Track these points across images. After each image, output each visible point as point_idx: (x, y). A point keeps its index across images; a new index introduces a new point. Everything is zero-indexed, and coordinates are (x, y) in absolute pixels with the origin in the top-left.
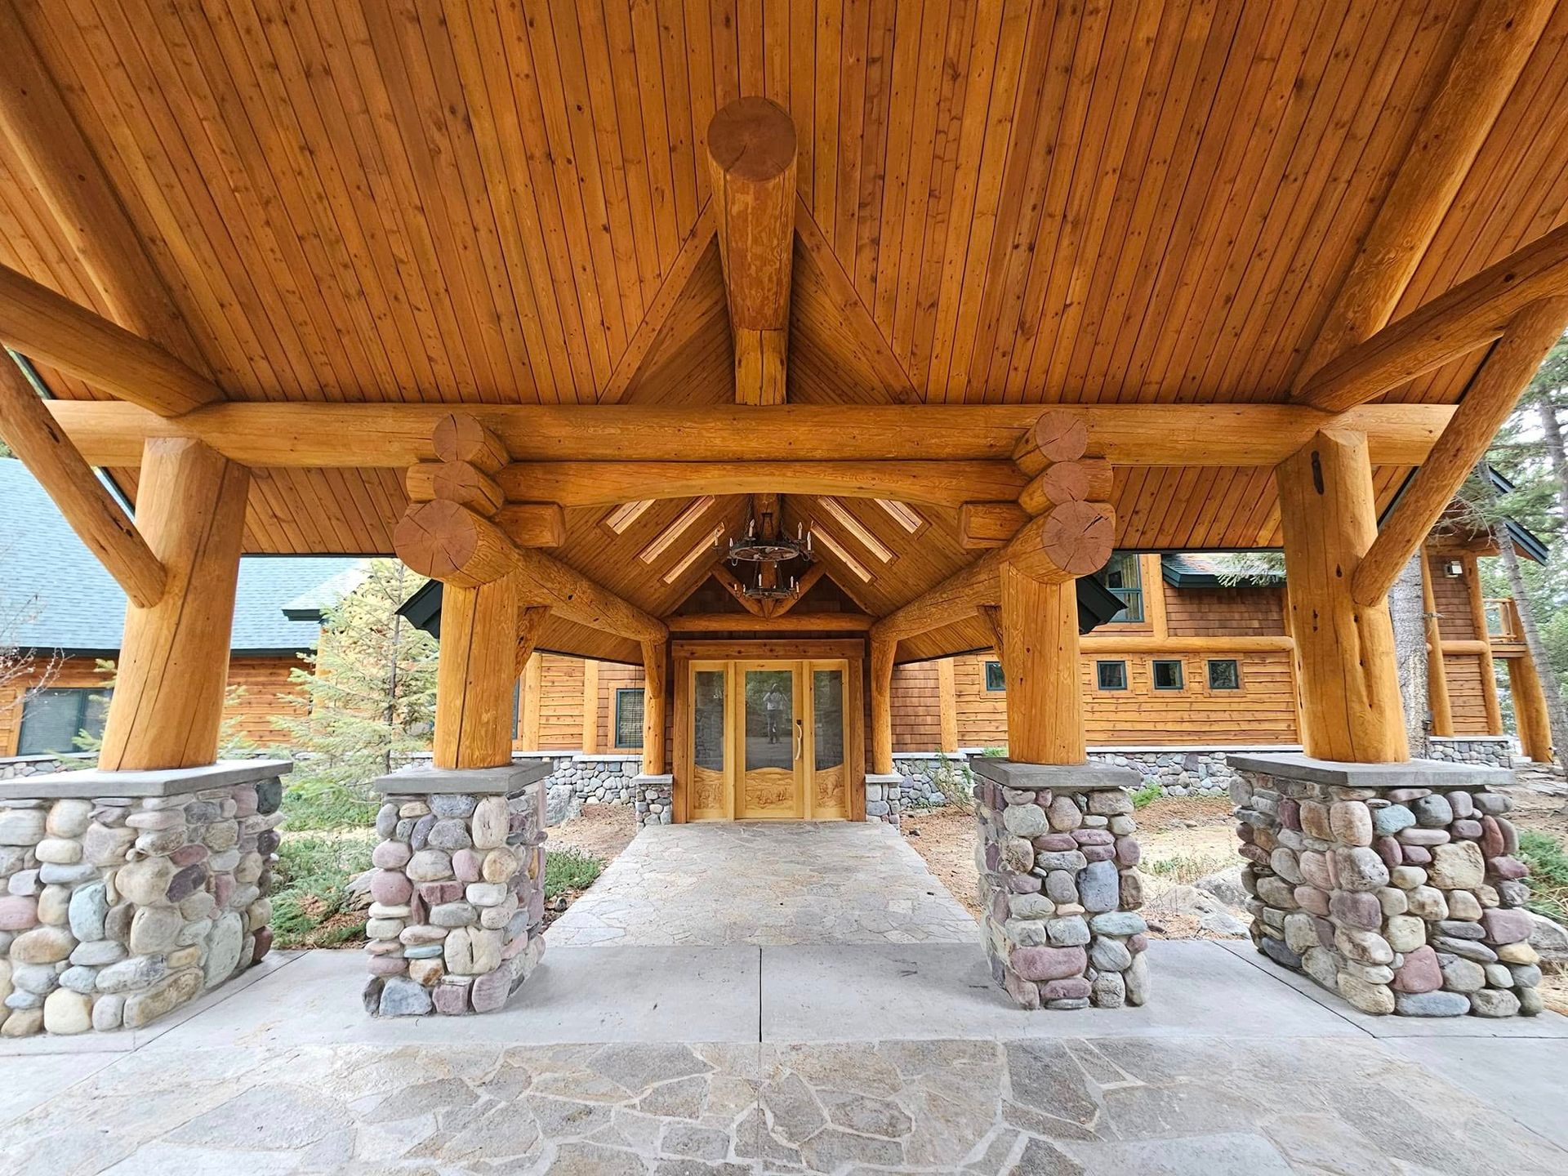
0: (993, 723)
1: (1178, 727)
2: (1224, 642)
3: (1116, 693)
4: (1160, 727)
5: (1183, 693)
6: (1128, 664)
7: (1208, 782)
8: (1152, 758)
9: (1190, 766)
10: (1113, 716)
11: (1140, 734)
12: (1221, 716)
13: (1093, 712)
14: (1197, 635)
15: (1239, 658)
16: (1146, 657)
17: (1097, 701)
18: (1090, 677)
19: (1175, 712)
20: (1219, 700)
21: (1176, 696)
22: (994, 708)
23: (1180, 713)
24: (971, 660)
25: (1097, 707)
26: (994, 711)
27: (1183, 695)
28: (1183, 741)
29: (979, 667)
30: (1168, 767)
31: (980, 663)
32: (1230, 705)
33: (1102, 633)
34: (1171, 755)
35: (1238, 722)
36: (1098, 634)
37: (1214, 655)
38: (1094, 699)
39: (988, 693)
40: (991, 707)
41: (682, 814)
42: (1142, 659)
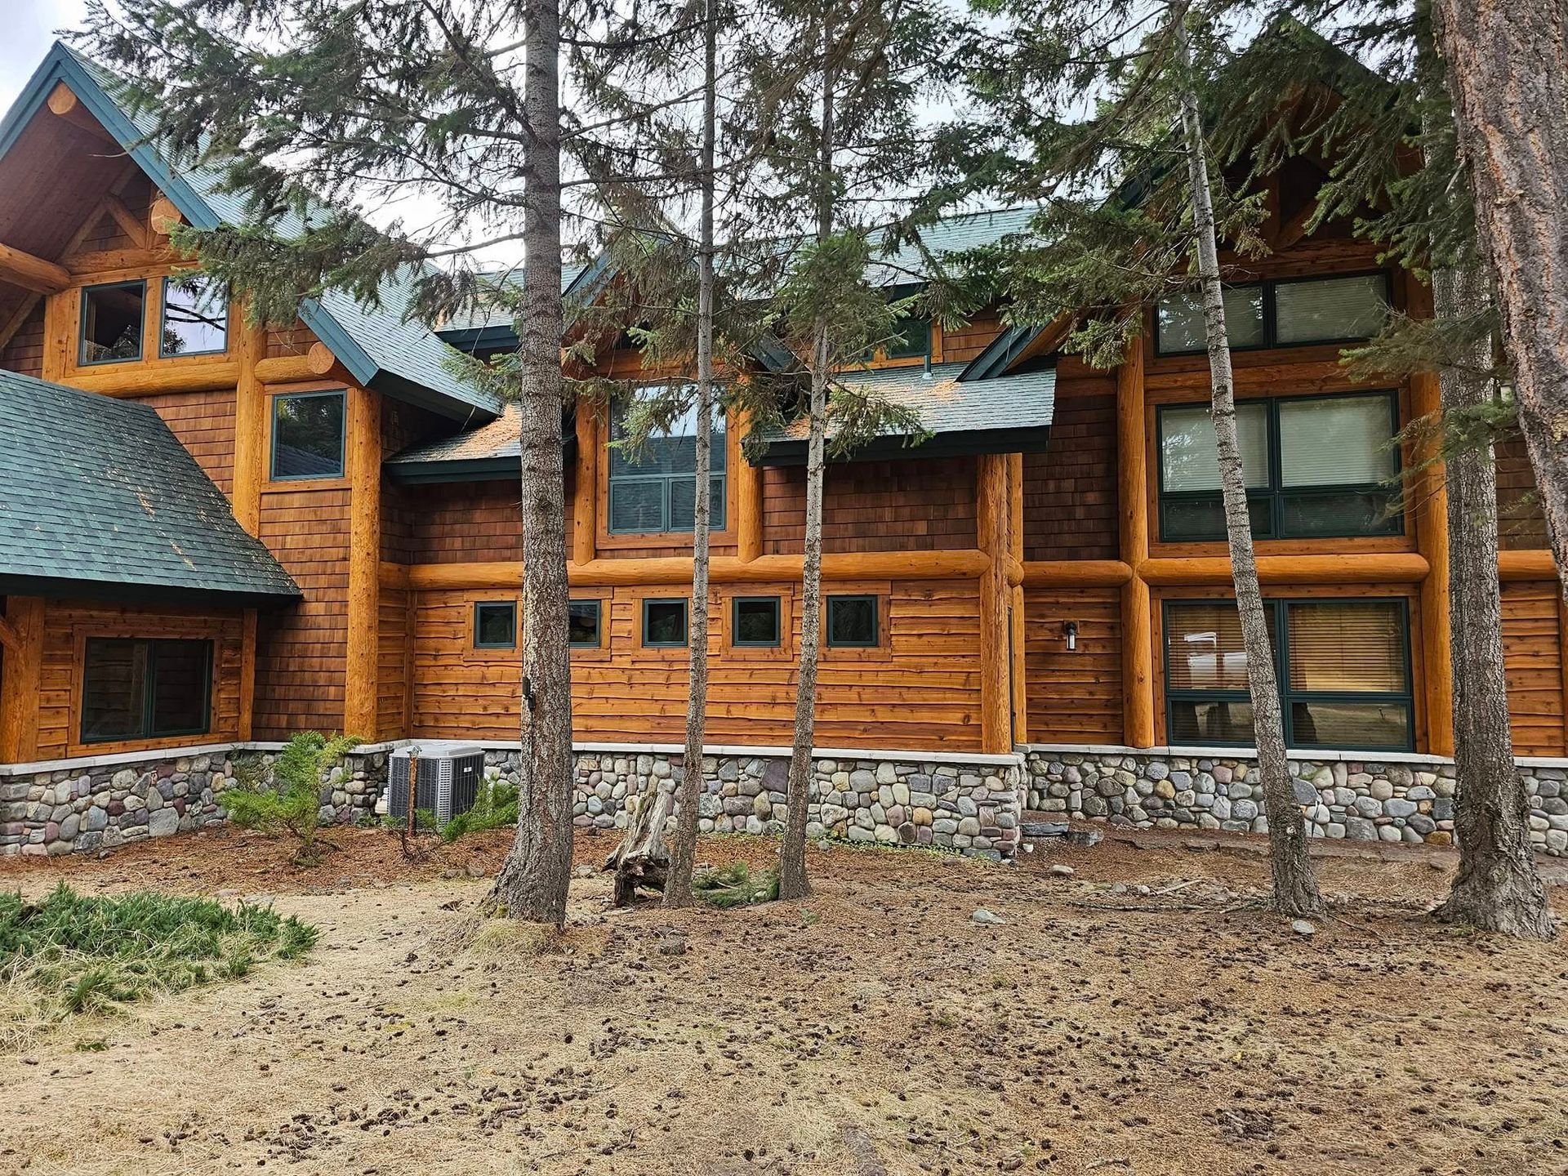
0: (481, 701)
1: (766, 714)
2: (850, 562)
3: (669, 652)
4: (737, 712)
5: (780, 653)
8: (711, 767)
9: (772, 783)
10: (661, 693)
12: (840, 696)
13: (631, 685)
15: (883, 590)
16: (722, 591)
17: (637, 666)
18: (629, 626)
19: (764, 687)
20: (841, 666)
21: (765, 658)
22: (484, 677)
23: (771, 688)
24: (455, 599)
25: (637, 678)
26: (483, 682)
27: (779, 657)
28: (773, 737)
29: (464, 610)
30: (737, 781)
31: (468, 605)
32: (861, 676)
33: (657, 552)
34: (742, 762)
35: (872, 708)
36: (650, 552)
37: (837, 585)
38: (633, 662)
39: (476, 651)
40: (479, 675)
42: (715, 595)
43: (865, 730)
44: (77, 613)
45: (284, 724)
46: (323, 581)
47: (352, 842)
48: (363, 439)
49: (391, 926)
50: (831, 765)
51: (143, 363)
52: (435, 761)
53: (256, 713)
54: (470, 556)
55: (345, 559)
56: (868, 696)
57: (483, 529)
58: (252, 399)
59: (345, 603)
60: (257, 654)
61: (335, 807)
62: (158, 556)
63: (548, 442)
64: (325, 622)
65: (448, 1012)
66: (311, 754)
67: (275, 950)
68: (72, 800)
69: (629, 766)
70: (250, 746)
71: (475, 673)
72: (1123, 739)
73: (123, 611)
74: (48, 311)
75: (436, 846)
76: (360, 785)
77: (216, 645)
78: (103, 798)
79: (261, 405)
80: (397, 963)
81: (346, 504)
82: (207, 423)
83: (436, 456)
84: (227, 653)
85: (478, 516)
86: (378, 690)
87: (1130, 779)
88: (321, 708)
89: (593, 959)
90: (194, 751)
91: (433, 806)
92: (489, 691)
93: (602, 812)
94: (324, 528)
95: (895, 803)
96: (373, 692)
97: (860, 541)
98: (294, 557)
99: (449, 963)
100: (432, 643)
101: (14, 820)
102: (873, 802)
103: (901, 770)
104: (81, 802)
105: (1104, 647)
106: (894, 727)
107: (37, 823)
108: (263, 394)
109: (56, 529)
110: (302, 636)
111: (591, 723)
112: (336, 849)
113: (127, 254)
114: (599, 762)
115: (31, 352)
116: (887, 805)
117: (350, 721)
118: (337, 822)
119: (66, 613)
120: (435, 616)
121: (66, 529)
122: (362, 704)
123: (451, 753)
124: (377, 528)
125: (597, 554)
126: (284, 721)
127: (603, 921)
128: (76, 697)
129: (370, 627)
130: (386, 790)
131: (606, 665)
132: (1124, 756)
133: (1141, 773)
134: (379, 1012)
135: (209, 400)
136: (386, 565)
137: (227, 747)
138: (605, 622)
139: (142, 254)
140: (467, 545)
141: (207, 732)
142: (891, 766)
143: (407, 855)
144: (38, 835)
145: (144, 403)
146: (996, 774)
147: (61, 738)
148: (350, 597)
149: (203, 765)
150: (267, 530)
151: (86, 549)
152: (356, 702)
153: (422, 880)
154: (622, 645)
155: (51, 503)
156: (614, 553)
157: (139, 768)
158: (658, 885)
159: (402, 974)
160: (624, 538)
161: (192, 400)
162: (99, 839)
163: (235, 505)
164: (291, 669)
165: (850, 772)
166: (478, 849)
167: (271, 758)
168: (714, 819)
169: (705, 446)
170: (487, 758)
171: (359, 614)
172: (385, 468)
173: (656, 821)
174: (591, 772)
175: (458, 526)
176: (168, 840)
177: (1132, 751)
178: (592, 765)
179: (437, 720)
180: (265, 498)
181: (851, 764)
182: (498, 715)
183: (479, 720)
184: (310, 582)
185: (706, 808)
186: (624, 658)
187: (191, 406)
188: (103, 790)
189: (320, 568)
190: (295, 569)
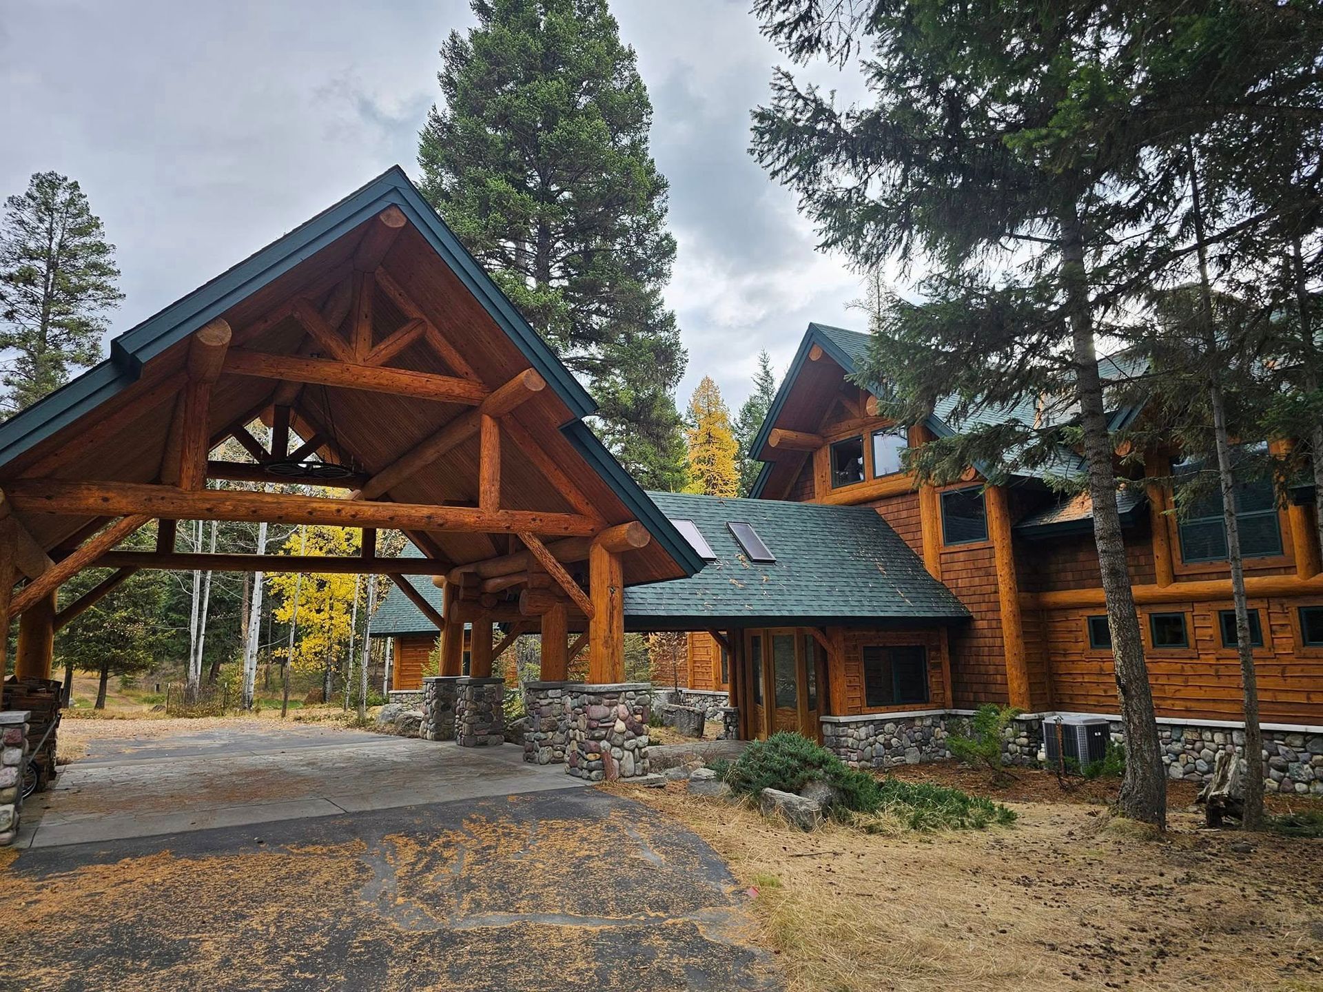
0: (1102, 686)
4: (1315, 699)
6: (1263, 615)
8: (1298, 742)
11: (1280, 707)
13: (1219, 676)
16: (1287, 603)
17: (1221, 662)
18: (1210, 631)
22: (1101, 669)
24: (1073, 615)
25: (1223, 671)
26: (1102, 673)
29: (1080, 622)
31: (1082, 618)
36: (1220, 575)
38: (1218, 659)
39: (1092, 651)
40: (1098, 667)
41: (742, 735)
42: (1282, 605)
44: (857, 634)
45: (972, 699)
46: (984, 607)
47: (1027, 777)
48: (998, 515)
49: (1057, 819)
51: (866, 483)
52: (1074, 727)
53: (953, 691)
54: (1080, 585)
55: (996, 592)
57: (1087, 566)
58: (928, 497)
59: (999, 620)
60: (950, 653)
61: (1011, 754)
62: (893, 599)
63: (1112, 535)
64: (988, 633)
65: (1093, 857)
66: (993, 718)
67: (995, 819)
68: (867, 738)
69: (1226, 738)
70: (954, 712)
71: (1095, 666)
73: (878, 631)
74: (815, 459)
75: (1082, 784)
76: (1025, 741)
77: (927, 648)
78: (881, 738)
79: (934, 499)
80: (1063, 835)
81: (992, 557)
82: (904, 514)
83: (1047, 520)
84: (933, 653)
85: (1082, 556)
86: (1029, 678)
88: (993, 688)
89: (1184, 848)
90: (923, 713)
91: (1077, 755)
92: (1107, 679)
94: (981, 573)
96: (1025, 679)
98: (965, 592)
99: (1093, 838)
100: (1061, 646)
101: (843, 747)
104: (871, 740)
107: (853, 750)
108: (934, 492)
109: (845, 589)
110: (975, 642)
111: (1189, 704)
112: (1016, 779)
113: (851, 422)
114: (1201, 734)
115: (808, 484)
117: (1013, 698)
118: (1013, 763)
119: (852, 634)
120: (1061, 626)
121: (848, 589)
122: (1019, 687)
123: (1084, 722)
124: (1013, 571)
125: (1175, 579)
126: (972, 697)
127: (1197, 833)
128: (861, 681)
129: (1018, 637)
130: (1043, 745)
131: (1195, 661)
134: (1055, 851)
135: (904, 500)
136: (1023, 594)
137: (941, 712)
138: (1190, 629)
139: (859, 421)
140: (1077, 578)
141: (928, 702)
143: (1062, 787)
144: (854, 756)
145: (869, 506)
147: (857, 703)
148: (1002, 617)
149: (928, 722)
150: (946, 576)
151: (859, 599)
152: (1015, 685)
153: (1075, 803)
154: (1206, 646)
155: (839, 575)
156: (1190, 578)
157: (897, 721)
158: (1239, 816)
159: (1066, 840)
160: (1196, 566)
161: (895, 501)
162: (882, 762)
163: (926, 562)
164: (972, 663)
166: (1112, 788)
167: (967, 720)
168: (1308, 783)
169: (1231, 515)
170: (1112, 727)
171: (1009, 629)
172: (1013, 531)
173: (1232, 772)
174: (1195, 741)
175: (1068, 565)
176: (916, 766)
178: (1195, 736)
179: (1071, 699)
180: (943, 556)
182: (1115, 696)
183: (1102, 699)
184: (976, 608)
185: (1299, 775)
186: (1210, 656)
187: (894, 505)
188: (881, 733)
189: (981, 598)
190: (966, 600)
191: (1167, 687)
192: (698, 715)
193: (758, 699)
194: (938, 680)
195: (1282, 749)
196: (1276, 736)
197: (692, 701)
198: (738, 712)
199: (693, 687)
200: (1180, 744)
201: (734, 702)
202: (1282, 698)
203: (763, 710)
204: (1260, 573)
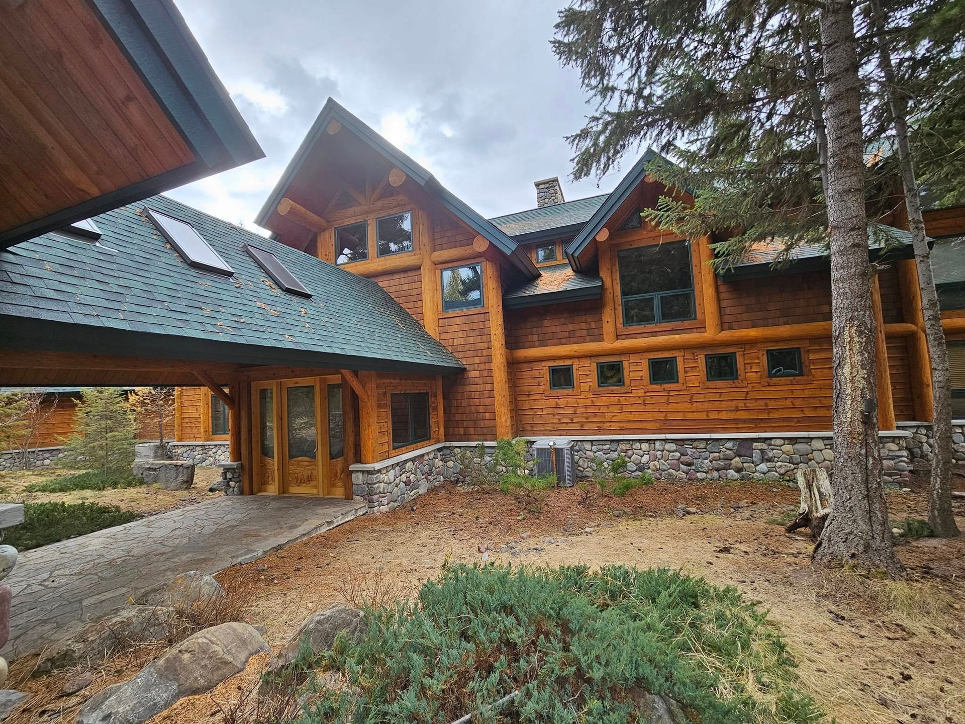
0: (557, 417)
1: (732, 416)
2: (784, 330)
3: (667, 386)
4: (712, 416)
5: (738, 383)
6: (680, 361)
7: (763, 467)
8: (702, 445)
9: (743, 452)
10: (664, 408)
11: (690, 423)
12: (780, 404)
13: (645, 404)
14: (753, 327)
15: (805, 345)
16: (697, 352)
17: (648, 394)
18: (641, 374)
19: (729, 402)
20: (778, 388)
21: (730, 386)
22: (557, 404)
23: (735, 402)
24: (537, 366)
25: (648, 400)
26: (557, 407)
27: (738, 385)
28: (737, 428)
29: (543, 371)
30: (719, 452)
31: (545, 368)
32: (792, 392)
33: (653, 334)
34: (723, 442)
35: (801, 410)
36: (650, 334)
37: (774, 344)
38: (645, 392)
39: (551, 392)
40: (554, 403)
41: (247, 489)
42: (693, 354)
43: (798, 422)
44: (387, 381)
45: (462, 433)
46: (477, 360)
48: (494, 286)
50: (782, 442)
51: (369, 261)
52: (562, 449)
53: (446, 428)
54: (543, 343)
55: (488, 348)
56: (798, 403)
57: (550, 330)
58: (431, 273)
59: (491, 370)
60: (444, 398)
64: (479, 380)
68: (394, 480)
69: (650, 446)
70: (448, 444)
71: (552, 402)
72: (914, 417)
74: (318, 240)
77: (429, 395)
78: (404, 477)
79: (435, 274)
81: (487, 320)
82: (406, 287)
83: (529, 293)
84: (433, 399)
85: (546, 323)
87: (924, 439)
88: (482, 424)
90: (427, 449)
91: (564, 473)
92: (561, 411)
93: (636, 470)
94: (476, 333)
95: (825, 460)
96: (509, 414)
97: (785, 319)
98: (460, 349)
100: (526, 389)
101: (376, 494)
102: (810, 460)
103: (827, 442)
104: (397, 481)
105: (897, 370)
106: (817, 419)
107: (384, 494)
108: (437, 270)
110: (468, 388)
111: (622, 425)
113: (357, 209)
114: (632, 445)
116: (819, 461)
117: (500, 430)
119: (382, 381)
120: (527, 375)
121: (385, 336)
122: (506, 421)
123: (567, 444)
125: (618, 337)
126: (462, 431)
129: (504, 382)
131: (629, 395)
132: (918, 427)
133: (930, 435)
135: (406, 275)
136: (507, 350)
137: (438, 446)
138: (626, 372)
139: (365, 208)
140: (541, 338)
141: (429, 439)
142: (821, 441)
143: (580, 503)
144: (385, 501)
145: (372, 280)
146: (893, 442)
147: (386, 448)
148: (494, 367)
149: (432, 456)
150: (444, 336)
151: (397, 346)
152: (502, 420)
154: (637, 384)
156: (628, 336)
157: (413, 460)
160: (633, 328)
161: (397, 276)
162: (403, 500)
163: (426, 326)
164: (463, 405)
165: (793, 445)
167: (459, 450)
168: (707, 472)
171: (500, 375)
174: (628, 450)
175: (535, 329)
176: (429, 496)
177: (925, 424)
178: (628, 447)
179: (532, 427)
180: (441, 321)
181: (793, 441)
182: (567, 423)
183: (555, 426)
184: (470, 361)
185: (702, 467)
186: (639, 391)
187: (396, 280)
188: (404, 473)
189: (475, 353)
190: (461, 355)
191: (606, 414)
192: (188, 468)
193: (266, 452)
194: (437, 421)
195: (689, 452)
196: (687, 442)
197: (179, 451)
198: (242, 467)
199: (180, 440)
200: (616, 453)
201: (237, 454)
202: (690, 416)
203: (274, 463)
204: (679, 332)
